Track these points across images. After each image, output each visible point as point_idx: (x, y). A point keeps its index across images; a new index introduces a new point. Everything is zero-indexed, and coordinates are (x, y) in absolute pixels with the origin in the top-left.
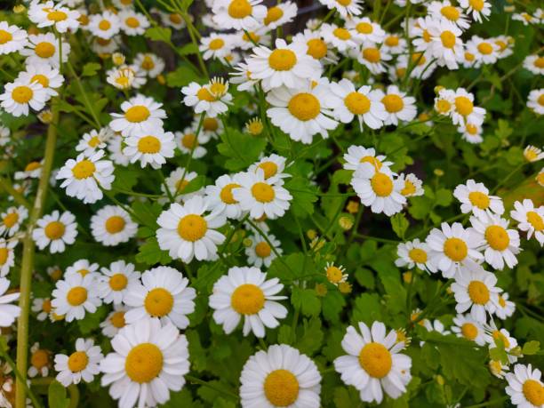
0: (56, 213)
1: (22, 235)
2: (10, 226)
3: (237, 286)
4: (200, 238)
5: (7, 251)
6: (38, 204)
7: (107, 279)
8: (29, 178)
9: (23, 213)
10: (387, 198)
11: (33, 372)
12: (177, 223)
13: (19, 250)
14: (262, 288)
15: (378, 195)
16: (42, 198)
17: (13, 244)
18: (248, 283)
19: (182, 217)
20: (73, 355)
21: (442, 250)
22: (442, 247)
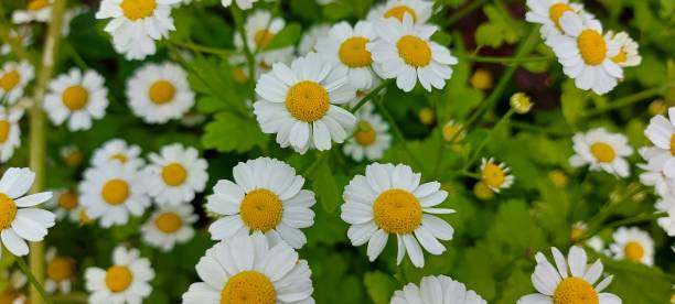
0: (75, 73)
1: (28, 103)
2: (8, 89)
3: (380, 192)
4: (320, 118)
5: (7, 125)
6: (48, 58)
7: (159, 171)
8: (33, 23)
9: (26, 71)
10: (598, 67)
11: (50, 286)
12: (284, 94)
13: (24, 123)
14: (417, 195)
15: (587, 62)
16: (54, 50)
17: (16, 115)
18: (396, 187)
19: (292, 84)
20: (112, 270)
21: (668, 148)
22: (669, 143)
